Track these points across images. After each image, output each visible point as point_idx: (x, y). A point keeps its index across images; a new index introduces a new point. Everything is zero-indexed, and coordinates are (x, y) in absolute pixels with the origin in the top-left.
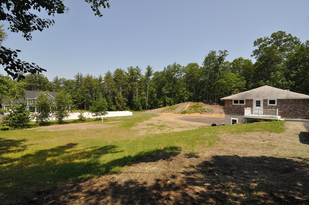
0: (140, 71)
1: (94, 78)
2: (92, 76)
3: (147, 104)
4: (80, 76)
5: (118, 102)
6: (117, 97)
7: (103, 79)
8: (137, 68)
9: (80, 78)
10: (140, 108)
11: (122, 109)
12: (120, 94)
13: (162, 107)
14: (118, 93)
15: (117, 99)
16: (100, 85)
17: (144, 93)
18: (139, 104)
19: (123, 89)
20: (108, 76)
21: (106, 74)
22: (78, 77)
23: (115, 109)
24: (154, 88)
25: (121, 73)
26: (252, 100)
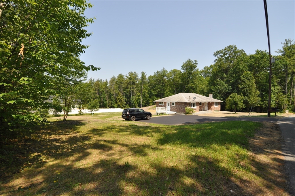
0: (137, 75)
1: (103, 81)
2: (101, 79)
3: (142, 103)
4: (92, 80)
5: (119, 101)
6: (118, 97)
7: (108, 83)
8: (135, 73)
9: (92, 81)
10: (136, 106)
11: (122, 107)
12: (121, 94)
13: (151, 105)
14: (119, 94)
15: (118, 99)
16: (106, 87)
17: (139, 93)
18: (135, 102)
19: (123, 90)
20: (113, 80)
21: (111, 79)
22: (91, 81)
23: (117, 107)
24: (147, 90)
25: (122, 78)
26: (166, 102)
